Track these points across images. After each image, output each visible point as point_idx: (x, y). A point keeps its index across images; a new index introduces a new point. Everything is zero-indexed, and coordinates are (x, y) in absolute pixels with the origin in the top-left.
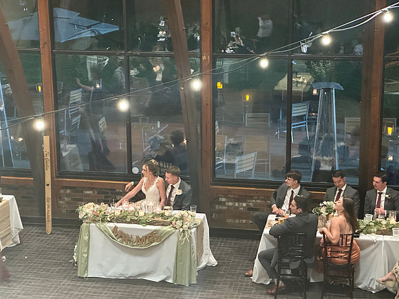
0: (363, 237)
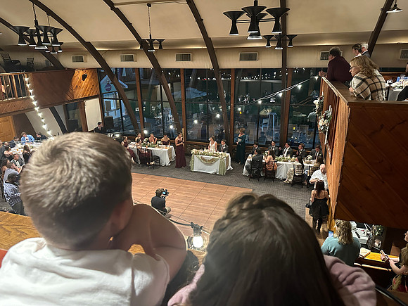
0: (278, 162)
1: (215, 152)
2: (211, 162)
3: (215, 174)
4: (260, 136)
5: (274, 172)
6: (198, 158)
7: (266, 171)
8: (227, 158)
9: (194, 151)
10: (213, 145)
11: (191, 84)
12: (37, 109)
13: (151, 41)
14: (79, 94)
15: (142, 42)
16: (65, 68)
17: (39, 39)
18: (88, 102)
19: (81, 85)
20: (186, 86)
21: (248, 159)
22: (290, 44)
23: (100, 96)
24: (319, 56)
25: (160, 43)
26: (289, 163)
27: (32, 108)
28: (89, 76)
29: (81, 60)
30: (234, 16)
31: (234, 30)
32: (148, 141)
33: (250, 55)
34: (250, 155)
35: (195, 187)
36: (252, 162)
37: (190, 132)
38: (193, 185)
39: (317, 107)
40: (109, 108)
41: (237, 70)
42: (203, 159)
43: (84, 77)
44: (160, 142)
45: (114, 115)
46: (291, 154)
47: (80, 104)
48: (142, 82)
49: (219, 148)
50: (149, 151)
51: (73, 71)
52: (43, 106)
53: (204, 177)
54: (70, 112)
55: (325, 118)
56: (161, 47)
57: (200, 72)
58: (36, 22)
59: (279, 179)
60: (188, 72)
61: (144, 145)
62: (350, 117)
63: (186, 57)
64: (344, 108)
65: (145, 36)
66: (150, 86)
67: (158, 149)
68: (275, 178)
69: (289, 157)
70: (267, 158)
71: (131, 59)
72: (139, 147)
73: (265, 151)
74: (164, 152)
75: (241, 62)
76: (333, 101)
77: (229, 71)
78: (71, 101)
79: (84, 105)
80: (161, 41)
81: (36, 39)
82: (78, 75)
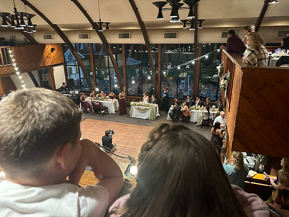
1: (147, 104)
2: (145, 111)
3: (148, 119)
4: (179, 92)
5: (189, 117)
6: (135, 108)
7: (183, 117)
8: (156, 108)
9: (132, 103)
10: (146, 99)
11: (130, 55)
12: (18, 73)
13: (101, 23)
14: (49, 63)
15: (94, 25)
16: (38, 43)
17: (18, 22)
18: (55, 68)
19: (50, 56)
20: (126, 57)
21: (171, 109)
22: (200, 26)
23: (65, 64)
24: (220, 35)
25: (107, 25)
26: (200, 111)
27: (14, 73)
28: (56, 50)
29: (50, 37)
30: (160, 5)
31: (160, 16)
32: (100, 96)
33: (172, 34)
34: (172, 106)
35: (133, 128)
36: (174, 111)
37: (129, 90)
38: (132, 127)
39: (219, 71)
40: (71, 73)
41: (163, 45)
42: (138, 108)
43: (53, 50)
44: (108, 97)
45: (75, 77)
46: (201, 104)
47: (49, 70)
48: (95, 54)
49: (150, 101)
50: (100, 103)
51: (44, 46)
52: (22, 71)
53: (140, 121)
54: (43, 75)
55: (225, 79)
56: (107, 28)
57: (136, 46)
58: (15, 9)
59: (192, 122)
60: (128, 46)
61: (97, 99)
62: (243, 78)
63: (126, 35)
64: (238, 72)
65: (96, 20)
66: (100, 57)
67: (107, 102)
68: (189, 122)
69: (199, 107)
70: (184, 108)
71: (86, 37)
72: (93, 100)
73: (182, 102)
74: (111, 104)
75: (166, 39)
76: (231, 67)
77: (156, 45)
78: (43, 67)
79: (53, 70)
80: (107, 24)
81: (15, 21)
82: (48, 48)
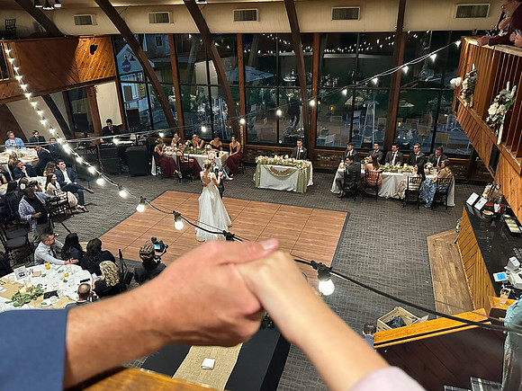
1: (290, 160)
2: (286, 174)
3: (292, 191)
5: (377, 188)
6: (267, 169)
8: (309, 168)
9: (260, 159)
12: (28, 95)
14: (86, 75)
19: (89, 61)
20: (245, 63)
21: (340, 170)
23: (117, 78)
24: (454, 12)
26: (399, 174)
28: (100, 48)
29: (88, 21)
32: (191, 145)
33: (349, 11)
35: (264, 210)
36: (346, 174)
41: (323, 35)
42: (273, 170)
43: (93, 49)
48: (180, 59)
55: (501, 102)
59: (384, 198)
63: (249, 15)
68: (378, 196)
72: (180, 154)
75: (335, 21)
79: (95, 92)
82: (84, 45)
